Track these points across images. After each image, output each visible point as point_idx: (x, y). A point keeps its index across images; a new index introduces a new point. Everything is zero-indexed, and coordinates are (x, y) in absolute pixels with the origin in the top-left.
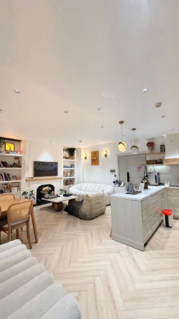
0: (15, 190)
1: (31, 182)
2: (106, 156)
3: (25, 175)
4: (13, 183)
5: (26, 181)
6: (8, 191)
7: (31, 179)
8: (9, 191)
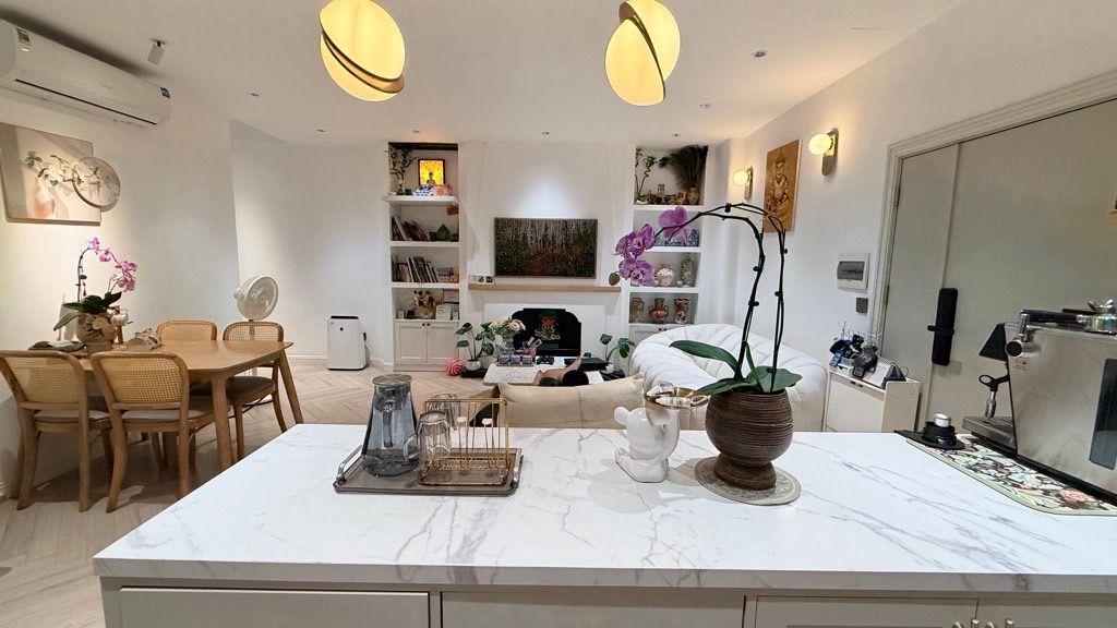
0: (443, 313)
1: (483, 293)
2: (829, 165)
3: (468, 269)
4: (444, 290)
5: (471, 287)
6: (427, 314)
7: (485, 282)
8: (431, 314)
